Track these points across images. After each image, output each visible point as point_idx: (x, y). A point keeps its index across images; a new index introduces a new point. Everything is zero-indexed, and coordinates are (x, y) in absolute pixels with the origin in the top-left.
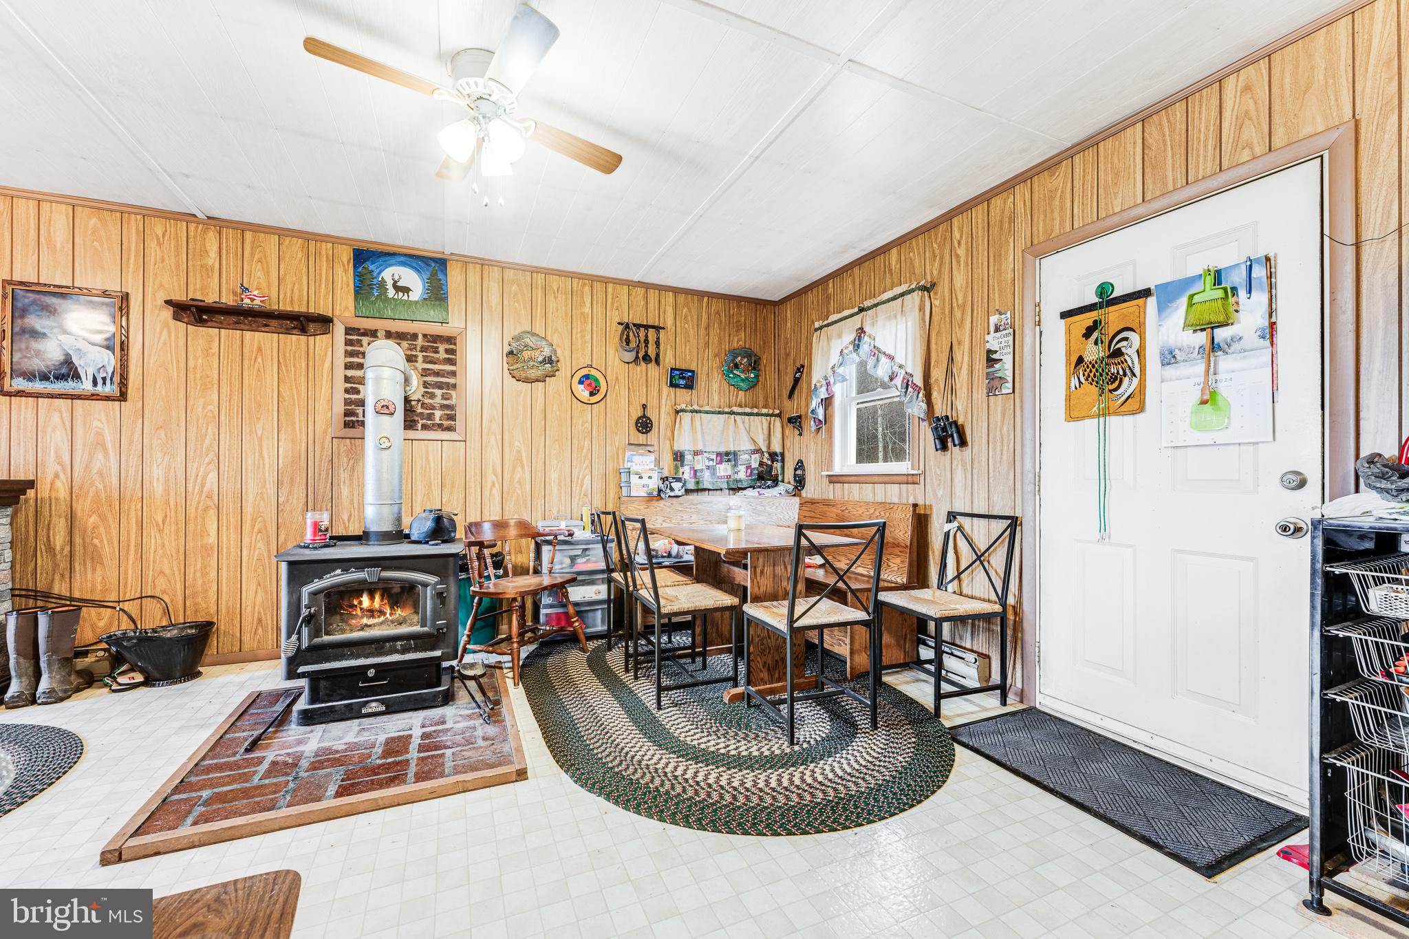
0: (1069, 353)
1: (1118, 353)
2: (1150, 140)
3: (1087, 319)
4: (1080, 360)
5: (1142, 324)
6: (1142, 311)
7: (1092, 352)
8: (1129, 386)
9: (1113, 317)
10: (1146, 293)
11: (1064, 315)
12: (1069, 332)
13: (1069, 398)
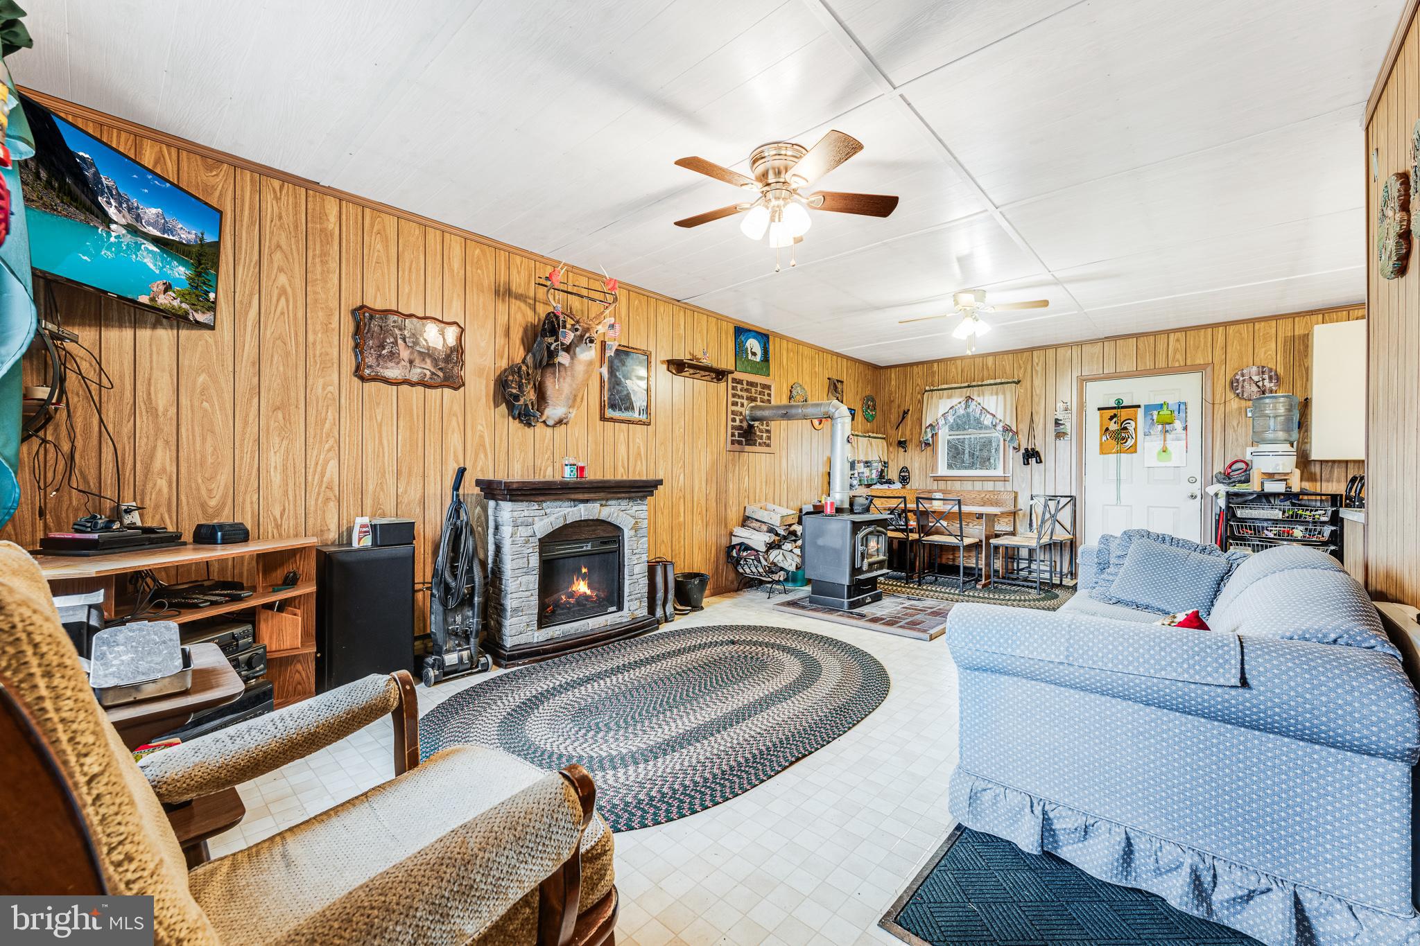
0: (1101, 426)
1: (1125, 428)
2: (1139, 346)
3: (1112, 412)
4: (1107, 429)
5: (1136, 418)
6: (1136, 413)
7: (1113, 426)
8: (1130, 442)
9: (1124, 414)
10: (1139, 406)
11: (1099, 409)
12: (1101, 416)
13: (1101, 444)
